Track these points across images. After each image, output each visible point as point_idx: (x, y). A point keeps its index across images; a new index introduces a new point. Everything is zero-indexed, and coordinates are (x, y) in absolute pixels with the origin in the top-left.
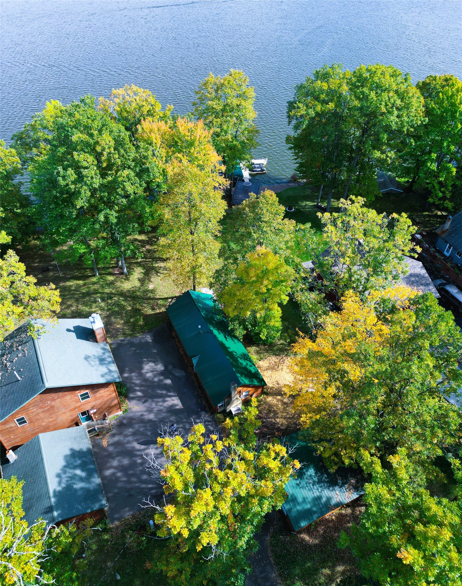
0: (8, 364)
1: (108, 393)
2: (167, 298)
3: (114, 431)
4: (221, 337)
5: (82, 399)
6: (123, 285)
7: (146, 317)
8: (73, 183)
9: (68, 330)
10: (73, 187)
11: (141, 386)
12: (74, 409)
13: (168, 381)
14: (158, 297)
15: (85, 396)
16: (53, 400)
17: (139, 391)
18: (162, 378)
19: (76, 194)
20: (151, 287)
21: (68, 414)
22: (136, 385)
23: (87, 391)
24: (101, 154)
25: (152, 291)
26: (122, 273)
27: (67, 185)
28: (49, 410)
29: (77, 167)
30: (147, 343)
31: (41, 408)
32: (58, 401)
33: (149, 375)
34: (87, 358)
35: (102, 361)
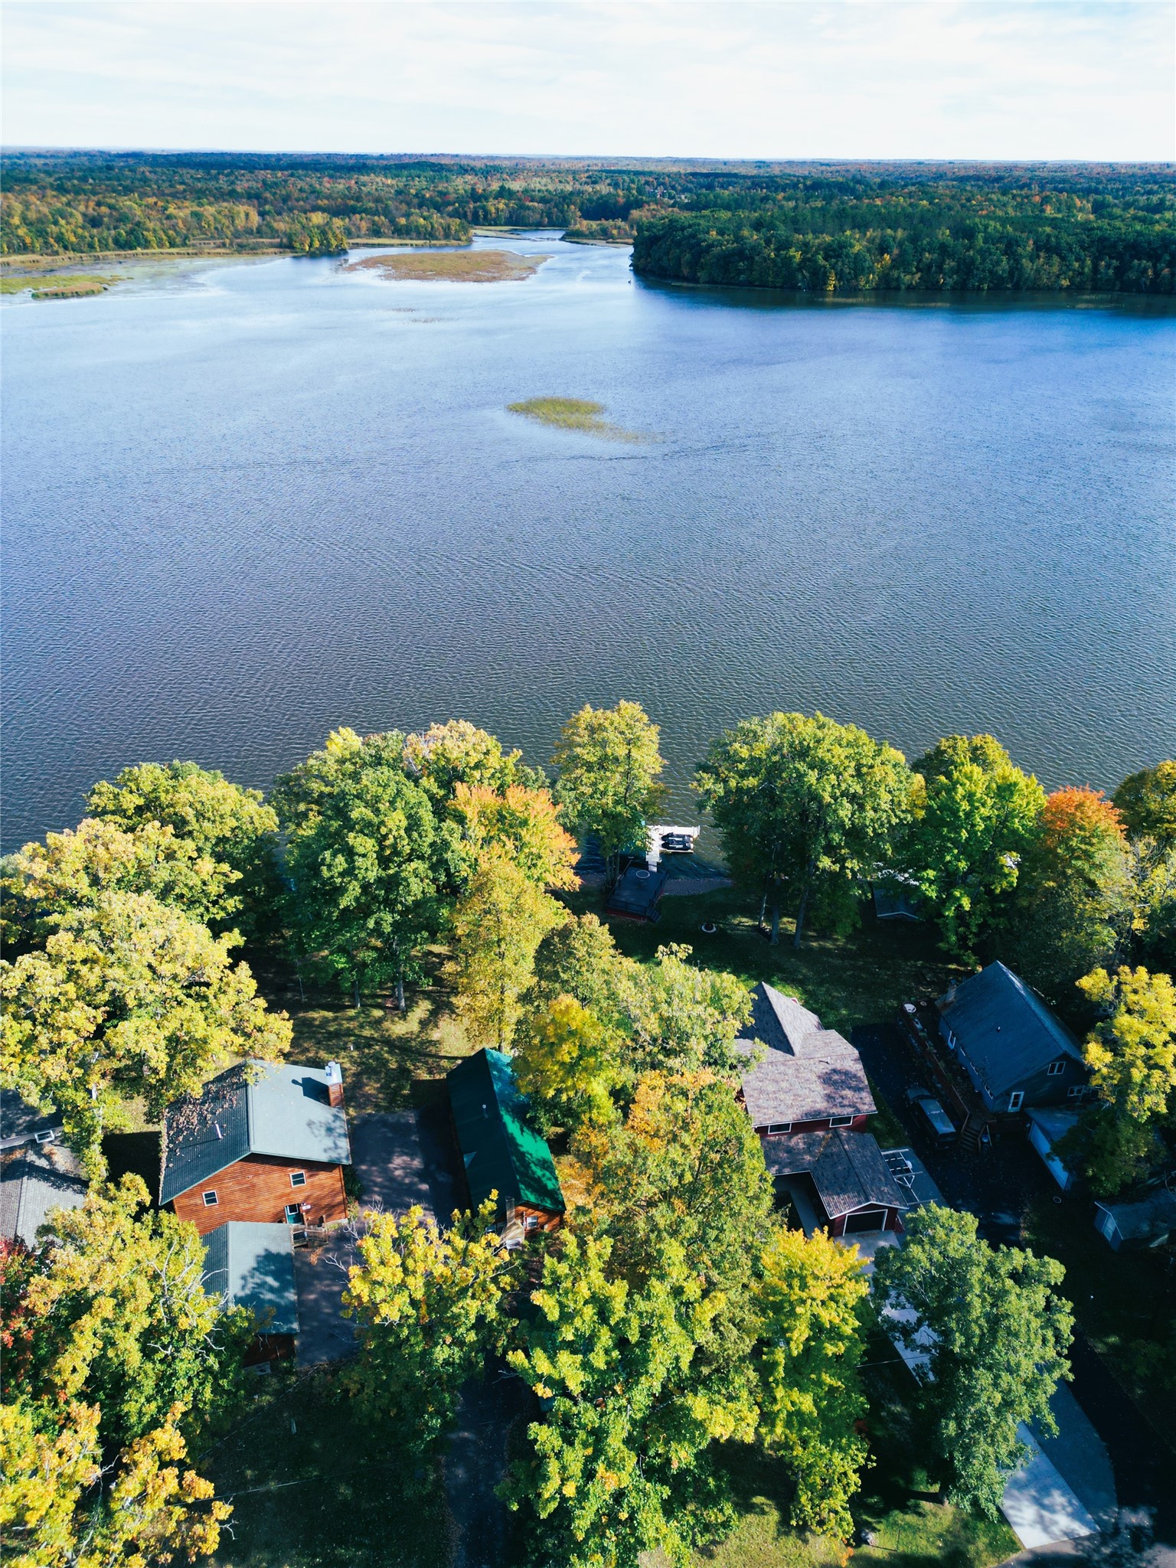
0: (209, 1116)
1: (329, 1182)
2: (456, 1058)
3: (330, 1245)
4: (513, 1127)
5: (295, 1183)
6: (393, 1027)
7: (418, 1084)
8: (342, 875)
9: (294, 1082)
10: (338, 880)
11: (382, 1186)
12: (281, 1197)
13: (425, 1187)
14: (442, 1054)
15: (298, 1179)
16: (257, 1175)
17: (379, 1194)
18: (416, 1180)
19: (341, 890)
20: (435, 1035)
21: (272, 1203)
22: (376, 1184)
23: (302, 1171)
24: (385, 837)
25: (435, 1043)
26: (397, 1008)
27: (332, 877)
28: (247, 1189)
29: (350, 853)
30: (408, 1124)
31: (239, 1183)
32: (262, 1177)
33: (398, 1173)
34: (310, 1124)
35: (330, 1130)
